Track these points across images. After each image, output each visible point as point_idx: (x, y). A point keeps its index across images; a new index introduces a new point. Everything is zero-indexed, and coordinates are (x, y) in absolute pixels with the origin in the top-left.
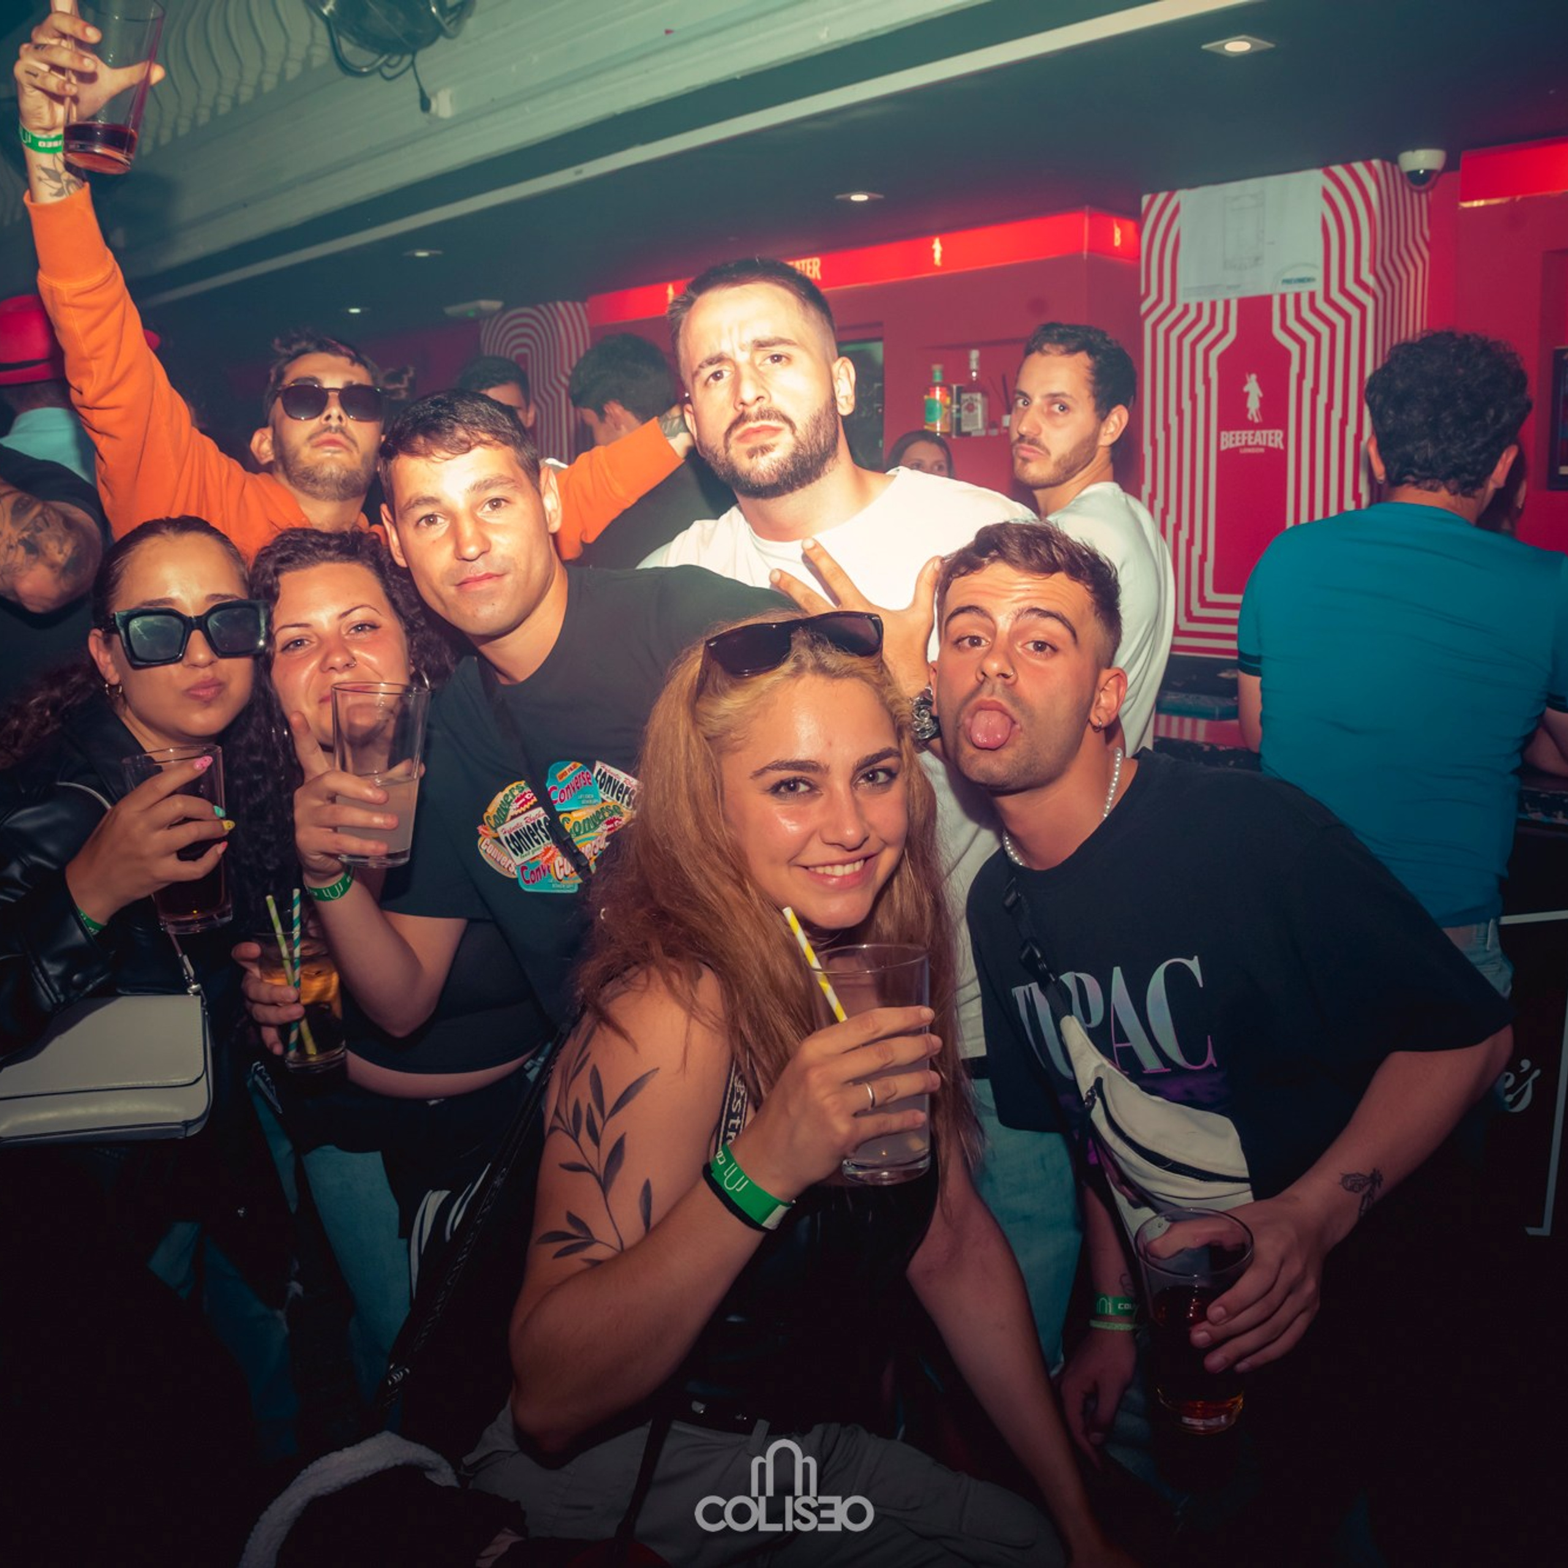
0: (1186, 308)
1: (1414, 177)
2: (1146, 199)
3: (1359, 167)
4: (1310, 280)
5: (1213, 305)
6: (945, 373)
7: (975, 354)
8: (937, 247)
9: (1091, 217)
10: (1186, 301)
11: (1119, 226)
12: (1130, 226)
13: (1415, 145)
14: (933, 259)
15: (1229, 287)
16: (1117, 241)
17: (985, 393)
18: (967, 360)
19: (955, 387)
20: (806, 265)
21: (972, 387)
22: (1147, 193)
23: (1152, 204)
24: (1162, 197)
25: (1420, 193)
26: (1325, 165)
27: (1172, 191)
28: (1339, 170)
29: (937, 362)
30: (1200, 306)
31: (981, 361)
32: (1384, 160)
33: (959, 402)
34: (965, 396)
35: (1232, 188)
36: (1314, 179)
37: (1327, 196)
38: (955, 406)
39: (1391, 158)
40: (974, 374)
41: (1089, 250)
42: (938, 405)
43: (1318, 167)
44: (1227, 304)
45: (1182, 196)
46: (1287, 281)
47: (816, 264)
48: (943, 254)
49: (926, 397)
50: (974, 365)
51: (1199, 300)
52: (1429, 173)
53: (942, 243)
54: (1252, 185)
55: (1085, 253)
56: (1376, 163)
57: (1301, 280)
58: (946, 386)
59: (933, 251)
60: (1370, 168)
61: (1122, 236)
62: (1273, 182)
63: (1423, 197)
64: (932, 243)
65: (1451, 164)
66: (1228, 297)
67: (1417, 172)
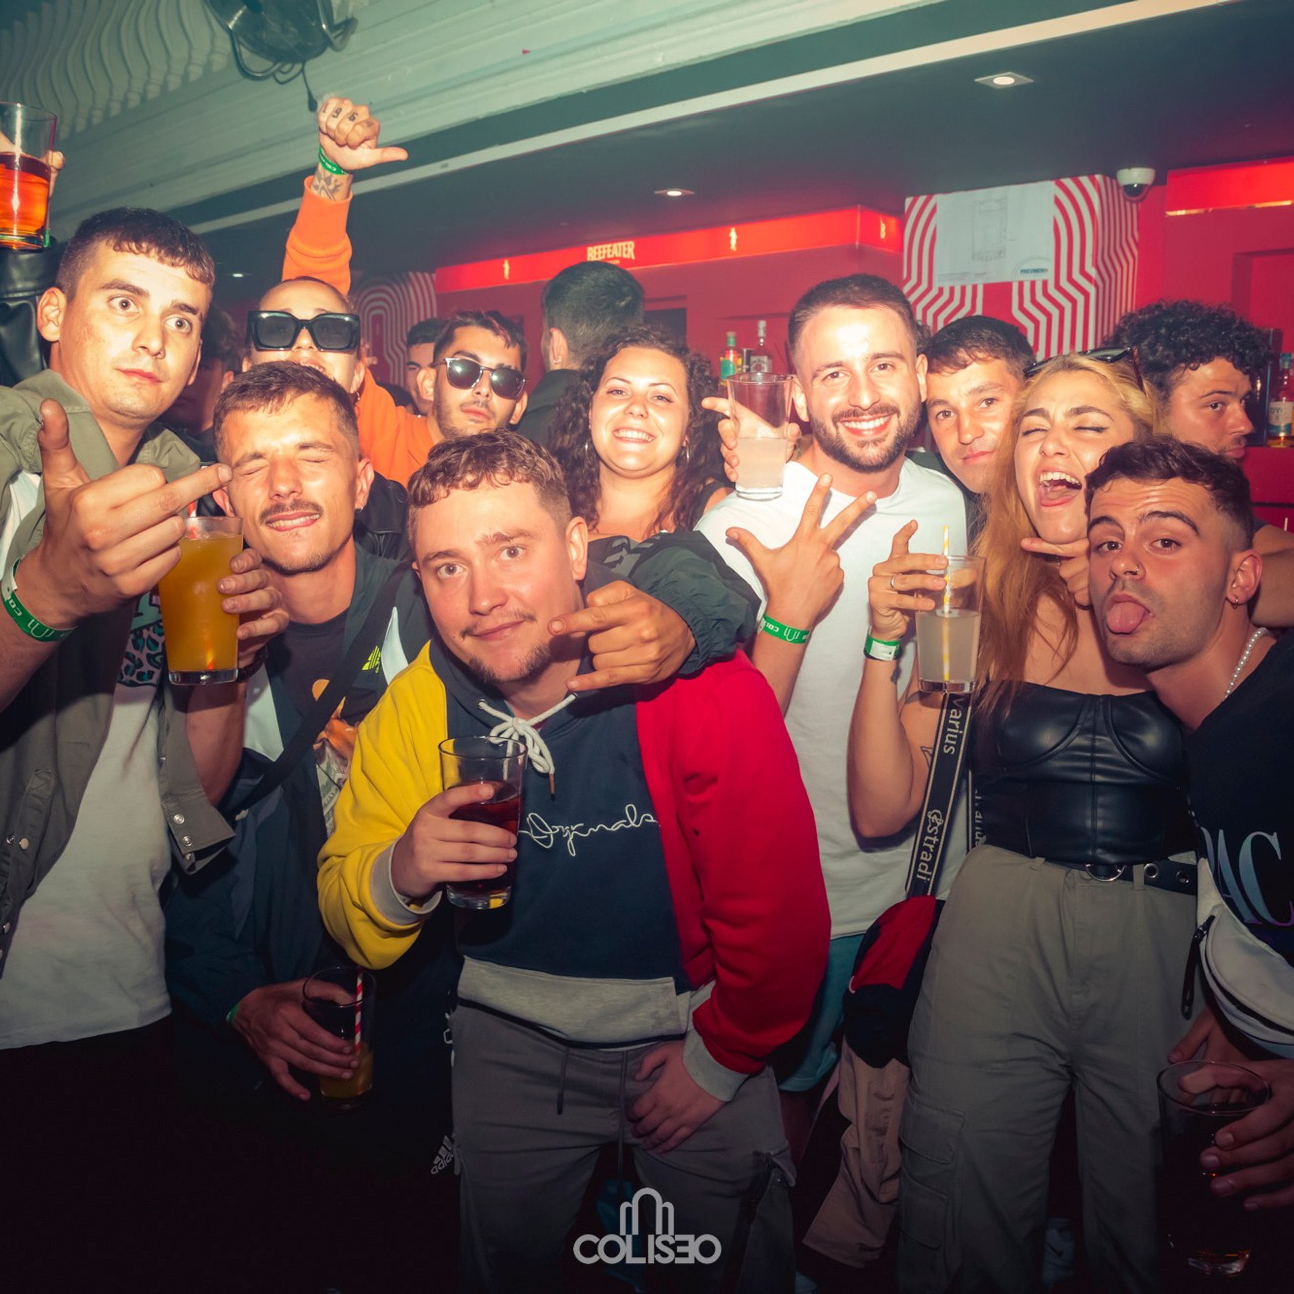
0: (941, 290)
1: (1129, 189)
2: (908, 201)
3: (1085, 180)
4: (1043, 270)
5: (963, 289)
6: (737, 339)
7: (762, 324)
8: (733, 235)
9: (862, 213)
10: (940, 285)
11: (885, 222)
12: (893, 222)
13: (1131, 164)
14: (730, 245)
15: (977, 275)
16: (883, 235)
17: (770, 357)
18: (756, 329)
19: (745, 350)
20: (622, 247)
21: (760, 351)
22: (909, 196)
23: (913, 205)
24: (922, 199)
25: (1131, 202)
26: (1057, 178)
27: (930, 195)
28: (1068, 182)
29: (732, 330)
30: (952, 290)
31: (768, 330)
32: (1105, 174)
33: (748, 362)
34: (753, 359)
35: (980, 194)
36: (1049, 189)
37: (1058, 202)
38: (745, 367)
39: (1111, 174)
40: (762, 340)
41: (861, 242)
42: (731, 365)
43: (1051, 179)
44: (975, 288)
45: (938, 199)
46: (1025, 271)
47: (631, 246)
48: (738, 241)
49: (722, 359)
50: (761, 333)
51: (951, 284)
52: (1141, 186)
53: (737, 232)
54: (997, 192)
55: (857, 243)
56: (1098, 177)
57: (1036, 271)
58: (738, 351)
59: (729, 239)
60: (1093, 181)
61: (887, 230)
62: (1013, 191)
63: (1134, 206)
64: (729, 232)
65: (1159, 180)
66: (975, 282)
67: (1131, 186)
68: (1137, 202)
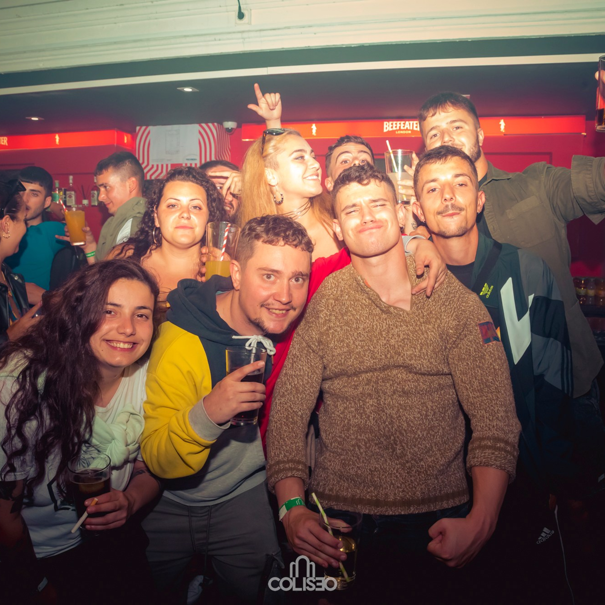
0: (153, 166)
1: (227, 129)
2: (138, 128)
3: (210, 125)
4: (195, 159)
5: (162, 166)
6: (60, 184)
7: (71, 177)
8: (57, 137)
9: (117, 132)
10: (153, 163)
11: (126, 136)
12: (129, 136)
13: (229, 120)
14: (55, 142)
15: (168, 160)
16: (126, 141)
17: (75, 192)
18: (68, 180)
19: (63, 189)
21: (71, 189)
22: (139, 126)
23: (140, 130)
24: (144, 128)
25: (228, 134)
26: (199, 123)
27: (147, 126)
28: (204, 125)
29: (57, 179)
30: (157, 166)
31: (74, 180)
32: (218, 123)
33: (65, 194)
34: (68, 193)
35: (169, 127)
36: (195, 128)
37: (200, 133)
38: (64, 196)
39: (221, 123)
40: (71, 185)
41: (117, 144)
42: (57, 196)
43: (197, 123)
44: (167, 165)
45: (150, 128)
46: (188, 159)
48: (60, 140)
49: (53, 192)
50: (71, 181)
51: (157, 163)
52: (232, 129)
53: (59, 136)
54: (176, 127)
55: (115, 145)
56: (216, 124)
57: (192, 159)
58: (60, 190)
59: (55, 139)
60: (214, 125)
61: (127, 139)
62: (182, 127)
63: (229, 136)
64: (55, 136)
65: (239, 126)
66: (167, 163)
67: (228, 128)
68: (230, 135)
